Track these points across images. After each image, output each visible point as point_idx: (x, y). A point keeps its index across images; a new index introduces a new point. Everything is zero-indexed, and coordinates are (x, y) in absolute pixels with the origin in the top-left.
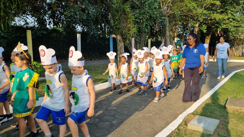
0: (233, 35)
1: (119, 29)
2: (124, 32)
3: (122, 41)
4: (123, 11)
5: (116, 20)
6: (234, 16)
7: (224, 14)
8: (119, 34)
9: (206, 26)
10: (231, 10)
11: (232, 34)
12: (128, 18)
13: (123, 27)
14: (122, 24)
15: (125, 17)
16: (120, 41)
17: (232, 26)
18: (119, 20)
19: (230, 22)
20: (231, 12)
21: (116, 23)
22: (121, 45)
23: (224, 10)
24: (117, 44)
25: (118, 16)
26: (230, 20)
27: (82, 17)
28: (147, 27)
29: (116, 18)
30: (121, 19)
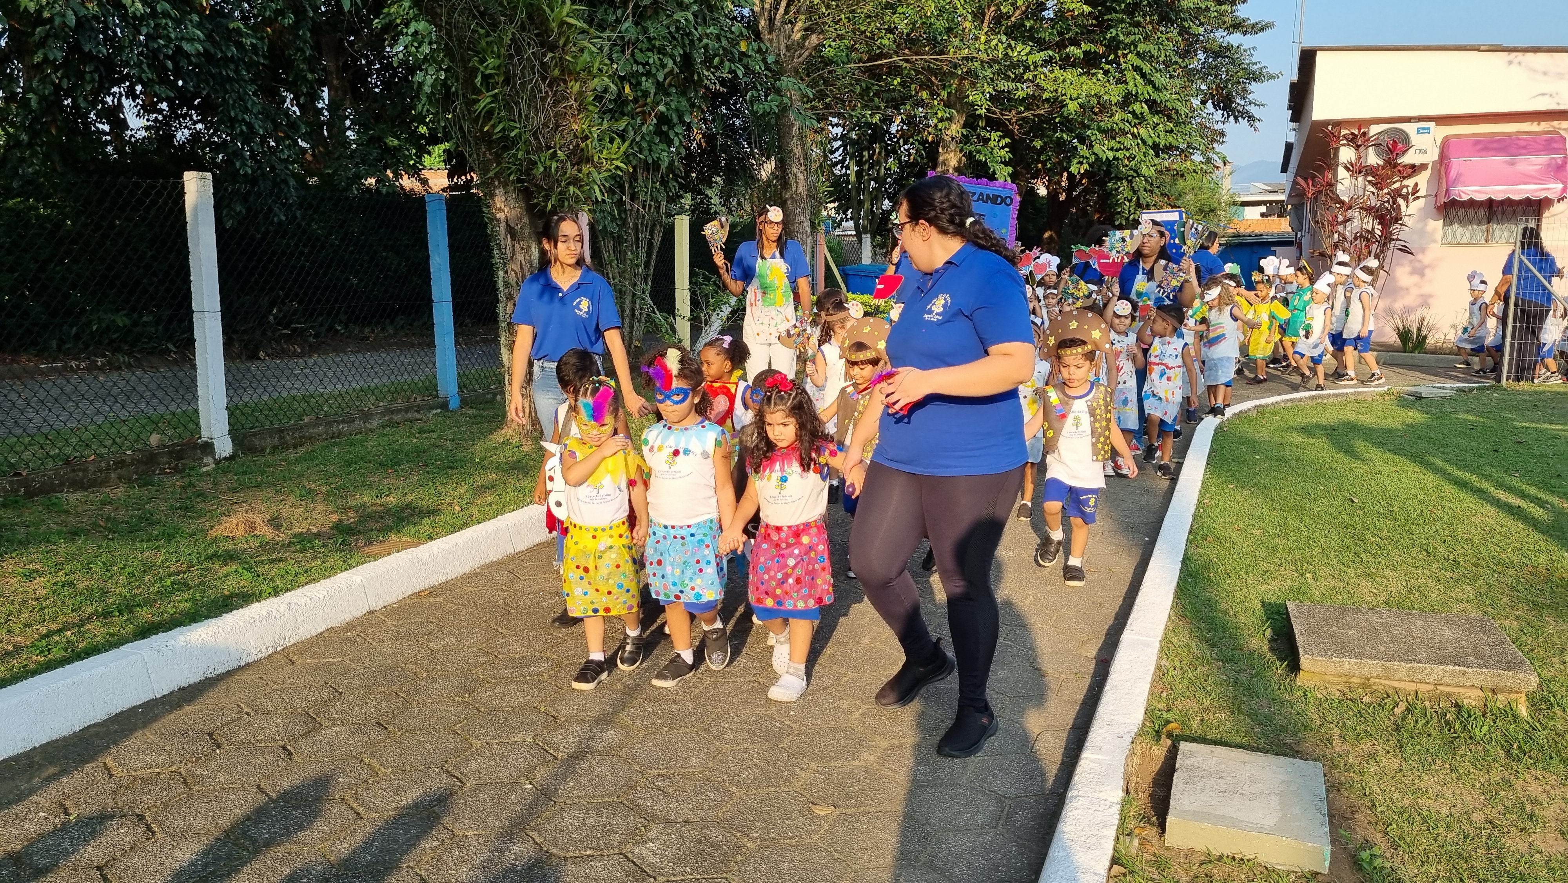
0: (1138, 198)
1: (506, 148)
2: (545, 168)
3: (527, 232)
4: (530, 16)
5: (486, 78)
6: (1156, 89)
7: (1100, 74)
8: (505, 185)
9: (1007, 140)
10: (1141, 47)
11: (1135, 192)
12: (567, 71)
13: (535, 134)
14: (529, 106)
15: (543, 65)
16: (510, 230)
18: (507, 81)
19: (1135, 126)
20: (1138, 62)
21: (484, 102)
22: (520, 257)
23: (1101, 50)
24: (490, 250)
25: (492, 52)
26: (1138, 112)
27: (172, 36)
28: (666, 134)
29: (482, 69)
30: (515, 76)
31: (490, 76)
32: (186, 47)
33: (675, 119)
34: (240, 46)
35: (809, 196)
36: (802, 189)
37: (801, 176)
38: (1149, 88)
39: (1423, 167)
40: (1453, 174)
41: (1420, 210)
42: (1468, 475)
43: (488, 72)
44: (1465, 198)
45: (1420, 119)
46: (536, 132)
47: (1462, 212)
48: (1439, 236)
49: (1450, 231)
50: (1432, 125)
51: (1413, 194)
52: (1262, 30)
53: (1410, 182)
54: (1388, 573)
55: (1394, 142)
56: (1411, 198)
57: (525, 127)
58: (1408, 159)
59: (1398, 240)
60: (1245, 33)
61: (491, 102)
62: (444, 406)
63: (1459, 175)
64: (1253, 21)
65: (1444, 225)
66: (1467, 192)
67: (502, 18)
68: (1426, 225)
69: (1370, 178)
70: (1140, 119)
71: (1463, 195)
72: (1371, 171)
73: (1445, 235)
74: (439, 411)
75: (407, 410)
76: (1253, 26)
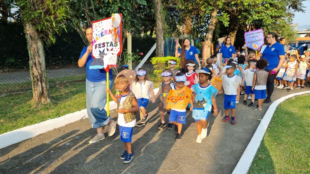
3: (36, 38)
8: (28, 22)
9: (229, 15)
16: (31, 37)
17: (267, 16)
19: (266, 10)
22: (34, 46)
36: (161, 27)
37: (160, 24)
46: (34, 4)
70: (267, 8)
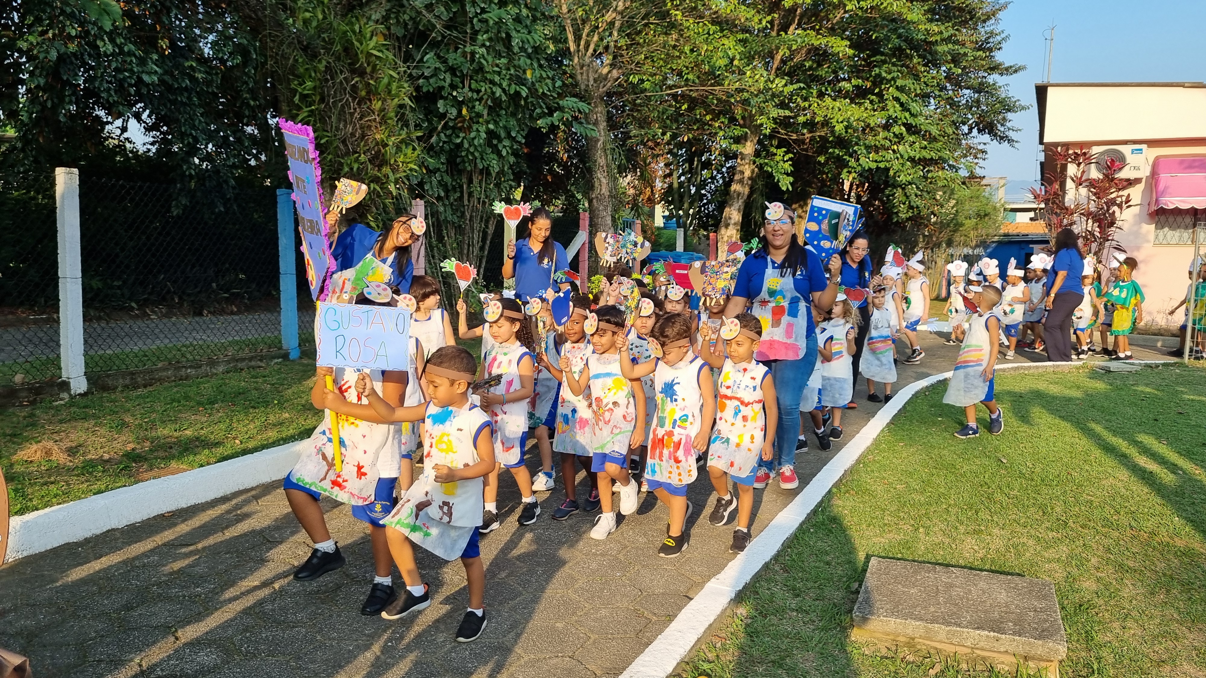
0: (910, 202)
2: (351, 169)
4: (346, 50)
6: (912, 115)
7: (867, 104)
9: (791, 155)
10: (899, 83)
11: (907, 197)
12: (372, 93)
13: (344, 142)
14: (339, 120)
15: (354, 88)
17: (901, 161)
18: (322, 100)
19: (895, 143)
20: (897, 94)
21: (302, 116)
23: (869, 85)
25: (310, 76)
26: (897, 133)
27: (135, 70)
28: (496, 146)
29: (300, 90)
30: (329, 96)
31: (307, 96)
32: (146, 78)
33: (503, 135)
34: (193, 79)
35: (610, 196)
36: (605, 191)
37: (604, 181)
38: (907, 114)
39: (1138, 181)
40: (1161, 186)
41: (1135, 215)
42: (1121, 441)
43: (306, 92)
44: (1171, 207)
45: (1135, 142)
46: (345, 139)
47: (1171, 219)
48: (1152, 237)
49: (1161, 233)
50: (1144, 147)
51: (1126, 203)
52: (1016, 71)
53: (1125, 193)
54: (996, 531)
55: (1112, 160)
56: (1124, 206)
57: (335, 136)
58: (1124, 174)
59: (1112, 240)
60: (1001, 74)
61: (309, 116)
62: (285, 356)
63: (1166, 188)
64: (1006, 65)
65: (1156, 228)
66: (1171, 202)
67: (322, 51)
68: (1141, 228)
69: (1092, 190)
70: (900, 138)
71: (1170, 204)
72: (1092, 184)
73: (1157, 237)
74: (280, 360)
75: (251, 359)
76: (1007, 69)
